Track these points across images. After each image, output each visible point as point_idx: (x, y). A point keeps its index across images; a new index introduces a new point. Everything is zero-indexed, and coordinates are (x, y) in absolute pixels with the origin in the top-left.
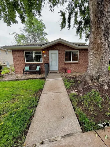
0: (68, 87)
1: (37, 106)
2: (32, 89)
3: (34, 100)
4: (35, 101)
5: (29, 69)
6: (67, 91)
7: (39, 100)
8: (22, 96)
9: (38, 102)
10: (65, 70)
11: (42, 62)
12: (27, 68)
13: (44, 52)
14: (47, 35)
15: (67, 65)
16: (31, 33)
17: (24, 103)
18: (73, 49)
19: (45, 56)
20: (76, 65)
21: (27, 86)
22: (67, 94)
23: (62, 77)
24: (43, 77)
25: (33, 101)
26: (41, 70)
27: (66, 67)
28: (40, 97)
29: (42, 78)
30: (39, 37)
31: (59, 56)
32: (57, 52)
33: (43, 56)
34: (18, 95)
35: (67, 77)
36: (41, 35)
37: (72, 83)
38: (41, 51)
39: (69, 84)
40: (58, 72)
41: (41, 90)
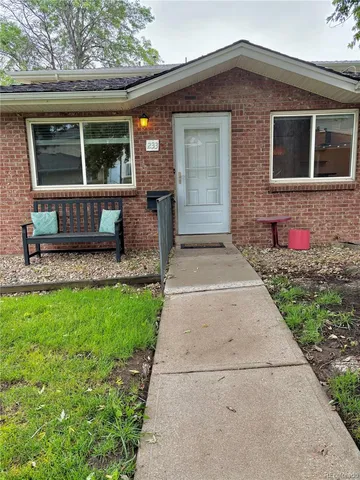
0: (312, 332)
1: (136, 449)
2: (94, 348)
3: (119, 413)
4: (124, 417)
5: (54, 229)
6: (311, 362)
7: (142, 410)
8: (39, 385)
9: (139, 424)
10: (275, 233)
11: (133, 185)
12: (45, 222)
13: (144, 122)
14: (148, 25)
15: (287, 200)
16: (56, 13)
17: (60, 428)
18: (322, 102)
19: (152, 145)
20: (342, 197)
21: (56, 328)
22: (312, 376)
23: (263, 272)
24: (141, 273)
25: (112, 418)
26: (128, 230)
27: (280, 210)
28: (144, 393)
29: (139, 282)
30: (100, 36)
31: (234, 146)
32: (223, 121)
33: (140, 147)
34: (14, 382)
35: (294, 275)
36: (115, 23)
37: (333, 307)
38: (128, 119)
39: (314, 316)
40: (228, 241)
41: (146, 351)
